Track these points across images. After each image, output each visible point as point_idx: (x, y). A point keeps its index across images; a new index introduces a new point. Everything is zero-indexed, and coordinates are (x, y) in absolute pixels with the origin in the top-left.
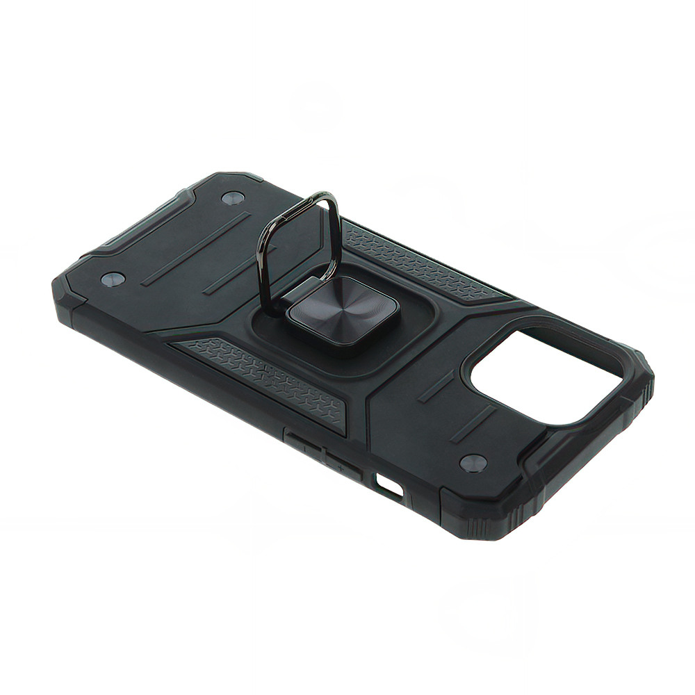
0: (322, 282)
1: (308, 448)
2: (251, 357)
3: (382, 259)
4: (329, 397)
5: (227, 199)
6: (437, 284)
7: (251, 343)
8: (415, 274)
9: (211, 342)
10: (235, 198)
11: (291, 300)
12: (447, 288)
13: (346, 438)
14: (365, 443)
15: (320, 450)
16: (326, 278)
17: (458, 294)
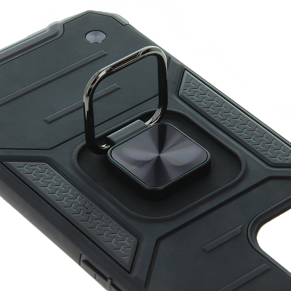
0: (146, 126)
1: (98, 276)
2: (69, 185)
3: (210, 112)
4: (126, 233)
5: (90, 38)
6: (251, 142)
7: (72, 172)
8: (234, 130)
9: (38, 166)
10: (98, 37)
11: (115, 140)
12: (260, 148)
13: (130, 273)
14: (144, 280)
15: (106, 279)
16: (150, 123)
17: (268, 155)
